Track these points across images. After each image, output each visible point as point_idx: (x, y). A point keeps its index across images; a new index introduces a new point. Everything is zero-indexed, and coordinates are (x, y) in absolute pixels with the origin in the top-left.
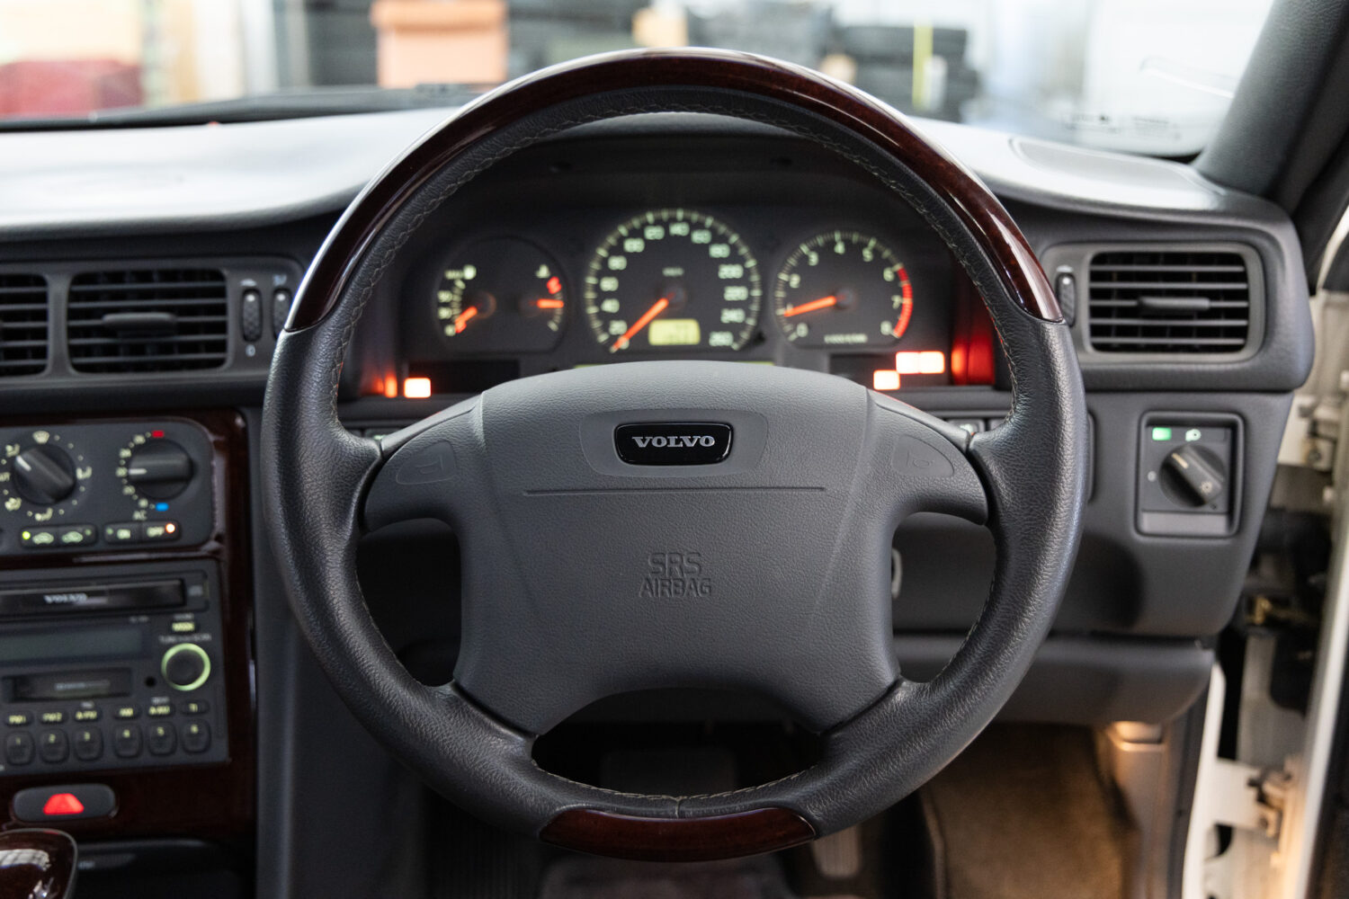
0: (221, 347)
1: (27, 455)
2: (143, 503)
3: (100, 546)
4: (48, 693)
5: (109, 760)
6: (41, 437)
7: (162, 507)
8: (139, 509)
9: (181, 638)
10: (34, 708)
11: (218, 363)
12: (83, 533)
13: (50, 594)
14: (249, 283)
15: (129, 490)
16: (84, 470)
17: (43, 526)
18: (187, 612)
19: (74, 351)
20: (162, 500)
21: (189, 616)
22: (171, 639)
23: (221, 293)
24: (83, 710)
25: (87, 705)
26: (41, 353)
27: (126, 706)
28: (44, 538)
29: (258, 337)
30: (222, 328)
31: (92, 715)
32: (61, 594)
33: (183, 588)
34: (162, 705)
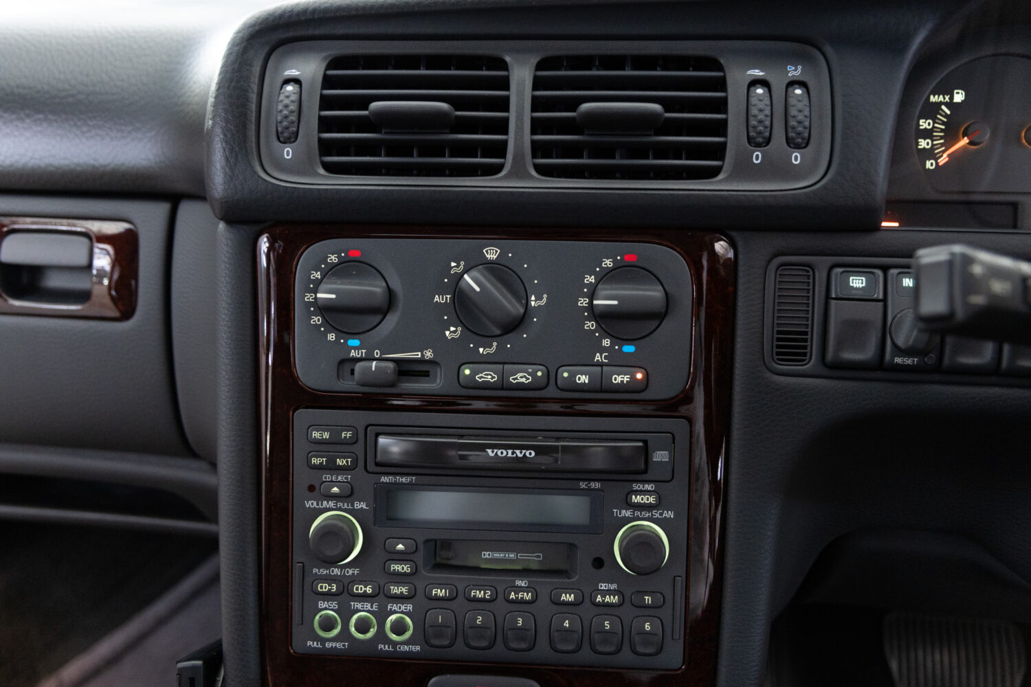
0: (718, 152)
1: (475, 273)
2: (606, 342)
3: (551, 392)
4: (472, 562)
5: (542, 652)
6: (492, 254)
7: (629, 349)
8: (602, 350)
9: (637, 513)
10: (459, 579)
11: (712, 173)
12: (533, 374)
13: (493, 447)
14: (757, 73)
15: (590, 325)
16: (539, 298)
17: (487, 361)
18: (649, 482)
19: (539, 149)
20: (629, 341)
21: (649, 487)
22: (627, 513)
23: (721, 84)
24: (518, 589)
25: (521, 583)
26: (500, 150)
27: (568, 590)
28: (488, 376)
29: (768, 141)
30: (720, 128)
31: (528, 596)
32: (507, 447)
33: (646, 451)
34: (609, 592)
